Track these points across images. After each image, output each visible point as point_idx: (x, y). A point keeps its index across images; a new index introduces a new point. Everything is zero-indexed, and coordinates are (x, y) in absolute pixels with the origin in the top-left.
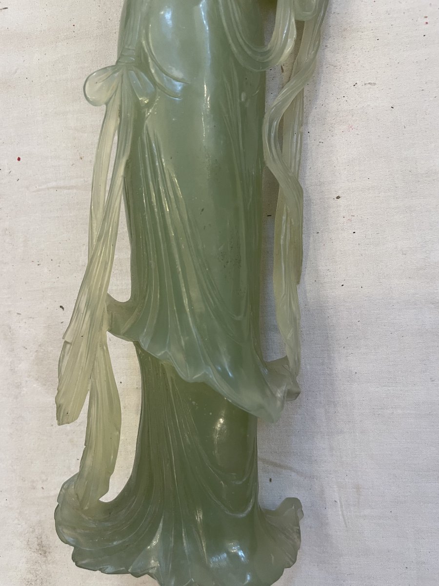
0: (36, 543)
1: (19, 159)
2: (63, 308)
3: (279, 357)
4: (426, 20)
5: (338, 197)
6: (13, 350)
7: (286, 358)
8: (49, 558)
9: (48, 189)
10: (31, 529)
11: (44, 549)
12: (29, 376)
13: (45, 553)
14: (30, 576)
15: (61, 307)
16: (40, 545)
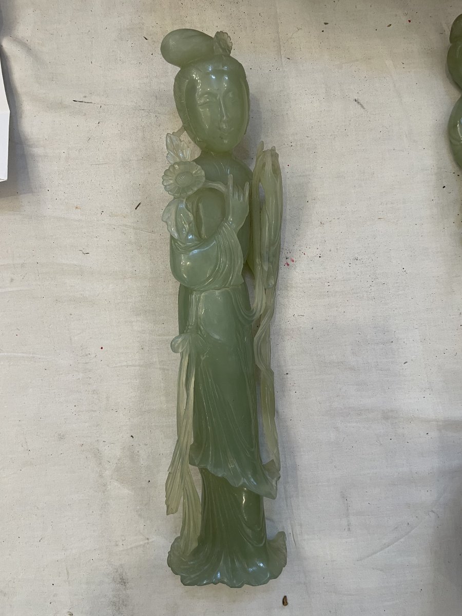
0: (119, 578)
1: (102, 348)
2: (133, 437)
3: (268, 460)
4: (329, 284)
5: (287, 374)
6: (100, 464)
7: (273, 460)
8: (128, 586)
9: (122, 366)
10: (115, 570)
11: (124, 581)
12: (112, 478)
13: (125, 583)
14: (115, 599)
15: (131, 436)
16: (122, 579)
